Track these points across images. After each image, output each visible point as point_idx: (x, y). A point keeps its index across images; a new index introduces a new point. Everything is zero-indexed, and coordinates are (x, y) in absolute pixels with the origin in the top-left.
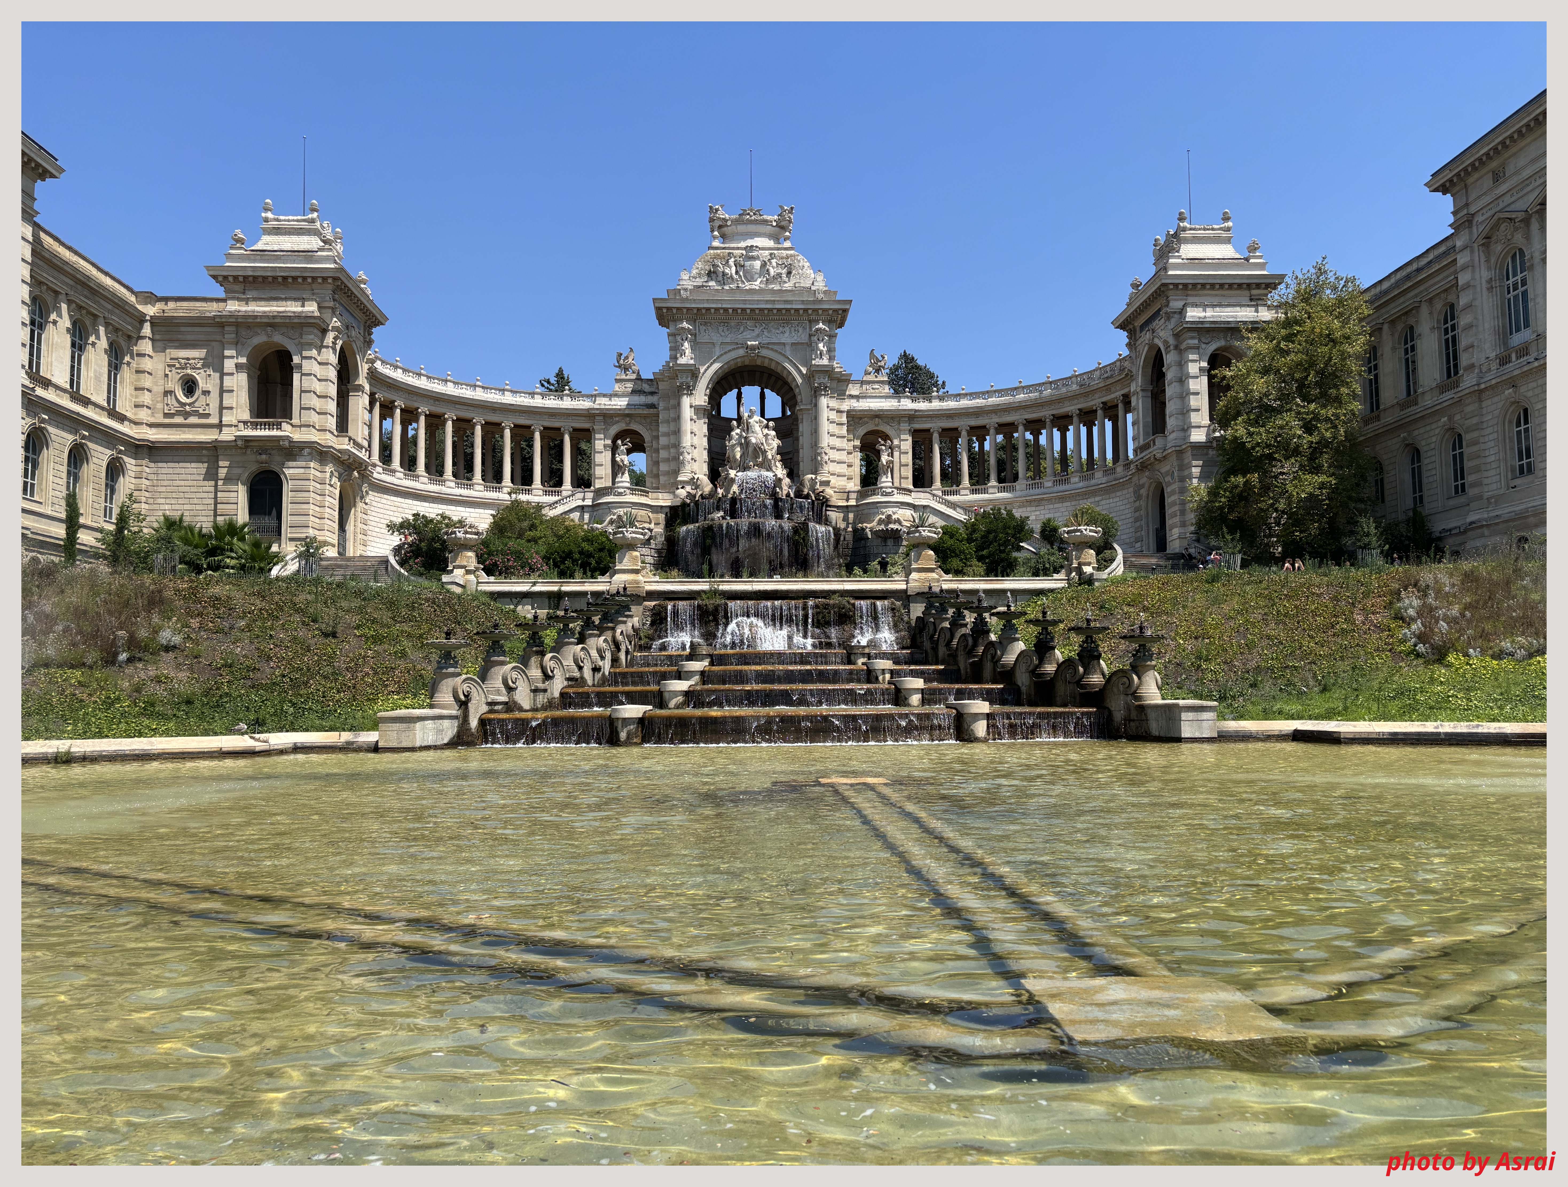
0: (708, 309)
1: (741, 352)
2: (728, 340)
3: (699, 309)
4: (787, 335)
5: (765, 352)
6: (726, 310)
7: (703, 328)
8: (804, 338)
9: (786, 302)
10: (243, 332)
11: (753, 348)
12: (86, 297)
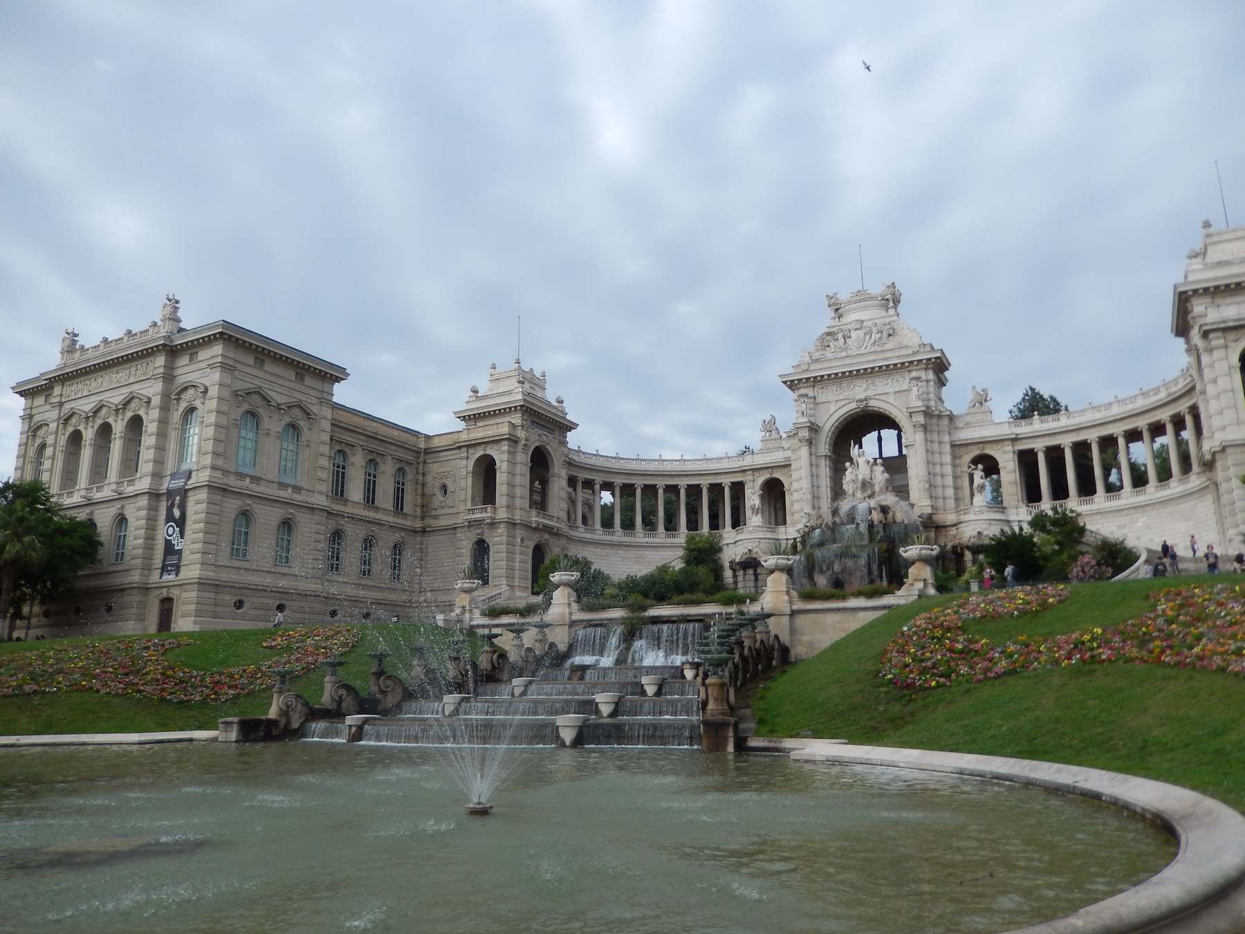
0: (822, 376)
1: (853, 406)
2: (841, 397)
3: (815, 378)
4: (890, 384)
5: (872, 403)
6: (836, 374)
7: (820, 391)
8: (905, 386)
9: (886, 359)
10: (471, 451)
11: (861, 401)
12: (377, 445)
